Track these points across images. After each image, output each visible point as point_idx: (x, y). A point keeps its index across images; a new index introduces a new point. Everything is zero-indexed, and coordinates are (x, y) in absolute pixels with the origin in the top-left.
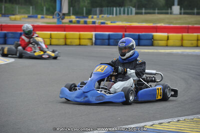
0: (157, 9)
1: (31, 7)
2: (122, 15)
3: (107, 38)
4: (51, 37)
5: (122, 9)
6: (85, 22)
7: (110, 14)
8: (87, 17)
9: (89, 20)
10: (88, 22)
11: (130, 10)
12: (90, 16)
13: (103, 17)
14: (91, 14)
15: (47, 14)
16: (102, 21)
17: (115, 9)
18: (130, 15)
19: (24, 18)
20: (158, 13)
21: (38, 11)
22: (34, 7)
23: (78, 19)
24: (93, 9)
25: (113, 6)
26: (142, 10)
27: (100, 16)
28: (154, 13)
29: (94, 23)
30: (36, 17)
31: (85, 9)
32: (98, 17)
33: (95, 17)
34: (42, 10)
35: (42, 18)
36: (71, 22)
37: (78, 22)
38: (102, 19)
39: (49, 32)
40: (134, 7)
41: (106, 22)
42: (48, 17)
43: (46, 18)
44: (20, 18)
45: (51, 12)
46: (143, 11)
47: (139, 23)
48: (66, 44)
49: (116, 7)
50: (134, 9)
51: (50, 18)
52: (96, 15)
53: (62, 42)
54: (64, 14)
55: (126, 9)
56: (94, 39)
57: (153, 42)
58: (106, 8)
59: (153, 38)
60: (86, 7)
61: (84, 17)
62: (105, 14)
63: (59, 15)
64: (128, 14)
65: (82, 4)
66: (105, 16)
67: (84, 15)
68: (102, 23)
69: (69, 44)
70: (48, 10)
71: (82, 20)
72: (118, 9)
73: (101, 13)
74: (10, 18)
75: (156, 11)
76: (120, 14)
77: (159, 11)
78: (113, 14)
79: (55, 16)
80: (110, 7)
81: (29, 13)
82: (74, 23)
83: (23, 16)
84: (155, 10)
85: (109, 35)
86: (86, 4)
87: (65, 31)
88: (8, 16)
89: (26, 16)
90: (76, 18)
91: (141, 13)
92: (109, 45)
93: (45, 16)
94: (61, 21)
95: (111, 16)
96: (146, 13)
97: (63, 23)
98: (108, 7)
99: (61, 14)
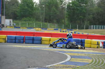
3: (14, 38)
56: (7, 39)
57: (41, 41)
59: (41, 40)
85: (16, 37)
92: (15, 43)
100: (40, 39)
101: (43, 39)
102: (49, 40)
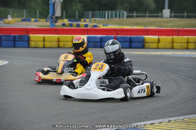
0: (147, 12)
1: (25, 11)
2: (114, 18)
3: (99, 40)
4: (44, 40)
5: (114, 13)
6: (78, 25)
7: (102, 18)
8: (80, 21)
9: (82, 23)
10: (81, 26)
11: (121, 13)
12: (83, 20)
13: (95, 20)
14: (83, 18)
15: (40, 18)
16: (95, 24)
17: (107, 12)
18: (121, 19)
19: (18, 21)
20: (149, 17)
21: (32, 15)
22: (27, 10)
23: (70, 22)
24: (85, 13)
25: (105, 10)
26: (133, 13)
27: (93, 19)
28: (145, 16)
29: (86, 26)
30: (30, 20)
31: (77, 12)
32: (90, 20)
33: (87, 20)
34: (36, 14)
35: (36, 21)
36: (64, 25)
37: (71, 25)
38: (94, 23)
39: (43, 35)
40: (125, 11)
41: (98, 25)
42: (41, 20)
43: (40, 21)
44: (14, 22)
45: (44, 15)
46: (135, 14)
47: (130, 26)
48: (59, 47)
49: (108, 10)
50: (125, 13)
51: (43, 21)
52: (88, 18)
53: (55, 44)
54: (57, 18)
55: (118, 13)
57: (144, 44)
58: (98, 12)
59: (144, 41)
60: (78, 10)
61: (76, 20)
62: (97, 18)
63: (52, 18)
64: (120, 17)
65: (74, 7)
66: (98, 19)
67: (77, 18)
68: (94, 26)
69: (62, 46)
70: (41, 13)
71: (75, 23)
72: (110, 12)
73: (93, 16)
74: (4, 22)
75: (147, 15)
76: (112, 17)
77: (150, 15)
78: (105, 18)
79: (48, 19)
80: (102, 10)
81: (23, 17)
82: (67, 26)
83: (17, 19)
84: (146, 13)
85: (101, 38)
86: (79, 8)
87: (58, 34)
88: (2, 20)
89: (20, 19)
90: (69, 21)
91: (133, 17)
92: (101, 47)
93: (38, 19)
94: (54, 25)
95: (103, 19)
96: (137, 17)
97: (56, 26)
98: (100, 10)
99: (54, 18)
100: (142, 40)
101: (146, 40)
102: (157, 41)
